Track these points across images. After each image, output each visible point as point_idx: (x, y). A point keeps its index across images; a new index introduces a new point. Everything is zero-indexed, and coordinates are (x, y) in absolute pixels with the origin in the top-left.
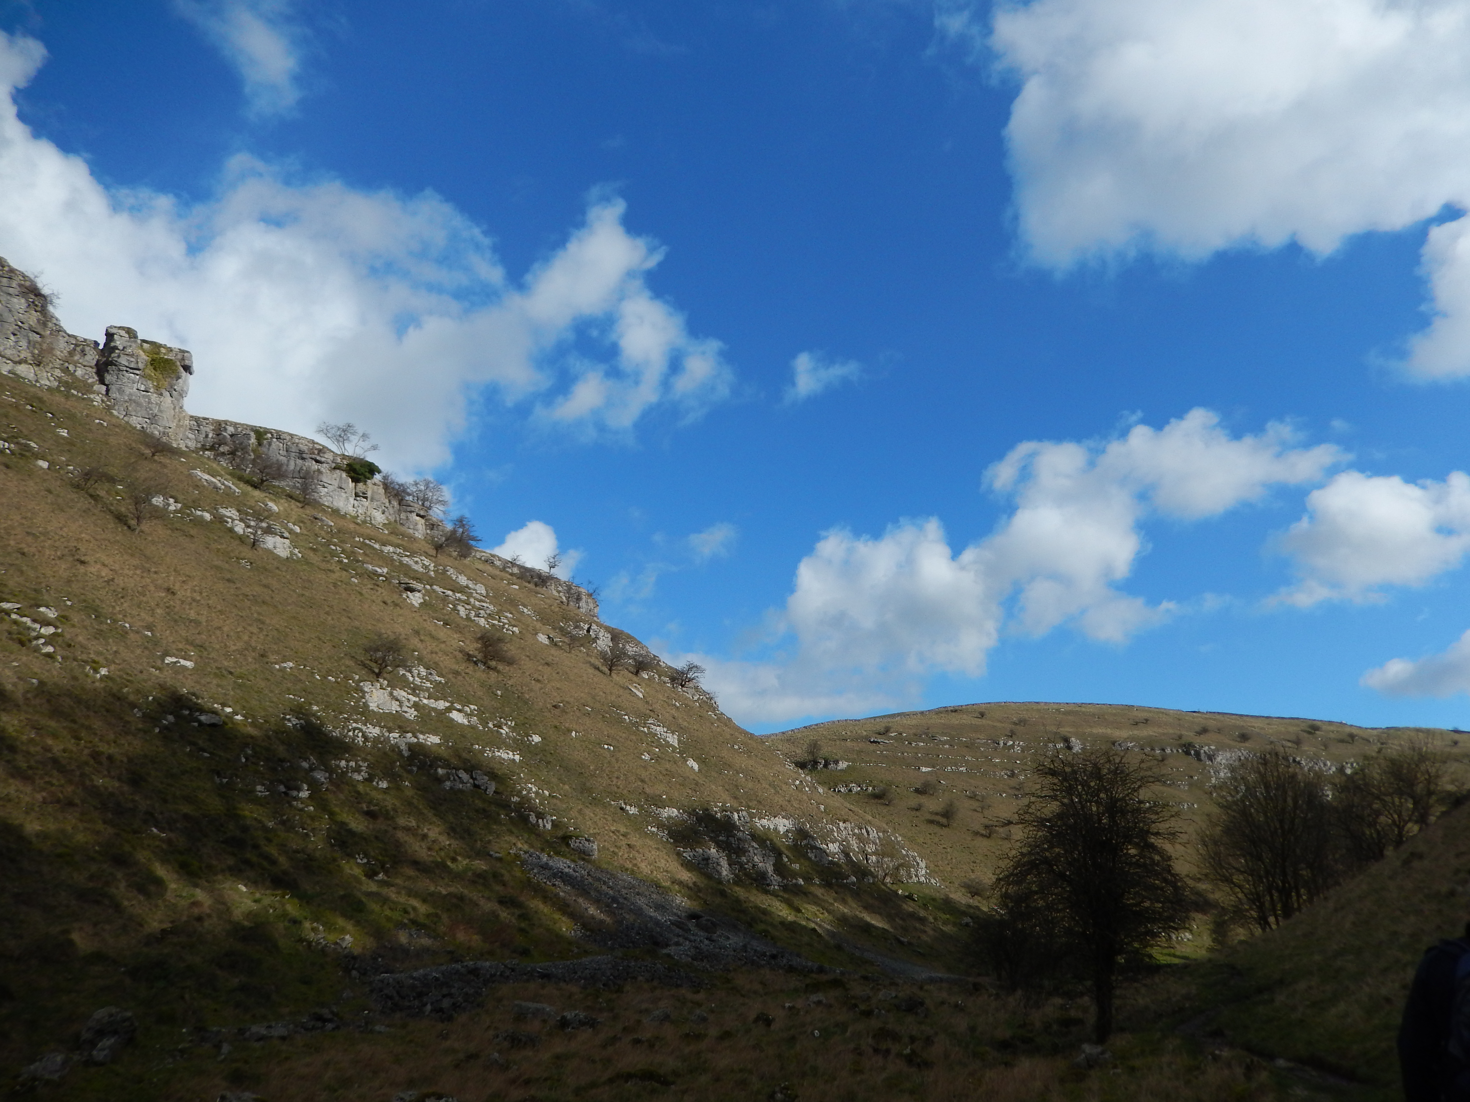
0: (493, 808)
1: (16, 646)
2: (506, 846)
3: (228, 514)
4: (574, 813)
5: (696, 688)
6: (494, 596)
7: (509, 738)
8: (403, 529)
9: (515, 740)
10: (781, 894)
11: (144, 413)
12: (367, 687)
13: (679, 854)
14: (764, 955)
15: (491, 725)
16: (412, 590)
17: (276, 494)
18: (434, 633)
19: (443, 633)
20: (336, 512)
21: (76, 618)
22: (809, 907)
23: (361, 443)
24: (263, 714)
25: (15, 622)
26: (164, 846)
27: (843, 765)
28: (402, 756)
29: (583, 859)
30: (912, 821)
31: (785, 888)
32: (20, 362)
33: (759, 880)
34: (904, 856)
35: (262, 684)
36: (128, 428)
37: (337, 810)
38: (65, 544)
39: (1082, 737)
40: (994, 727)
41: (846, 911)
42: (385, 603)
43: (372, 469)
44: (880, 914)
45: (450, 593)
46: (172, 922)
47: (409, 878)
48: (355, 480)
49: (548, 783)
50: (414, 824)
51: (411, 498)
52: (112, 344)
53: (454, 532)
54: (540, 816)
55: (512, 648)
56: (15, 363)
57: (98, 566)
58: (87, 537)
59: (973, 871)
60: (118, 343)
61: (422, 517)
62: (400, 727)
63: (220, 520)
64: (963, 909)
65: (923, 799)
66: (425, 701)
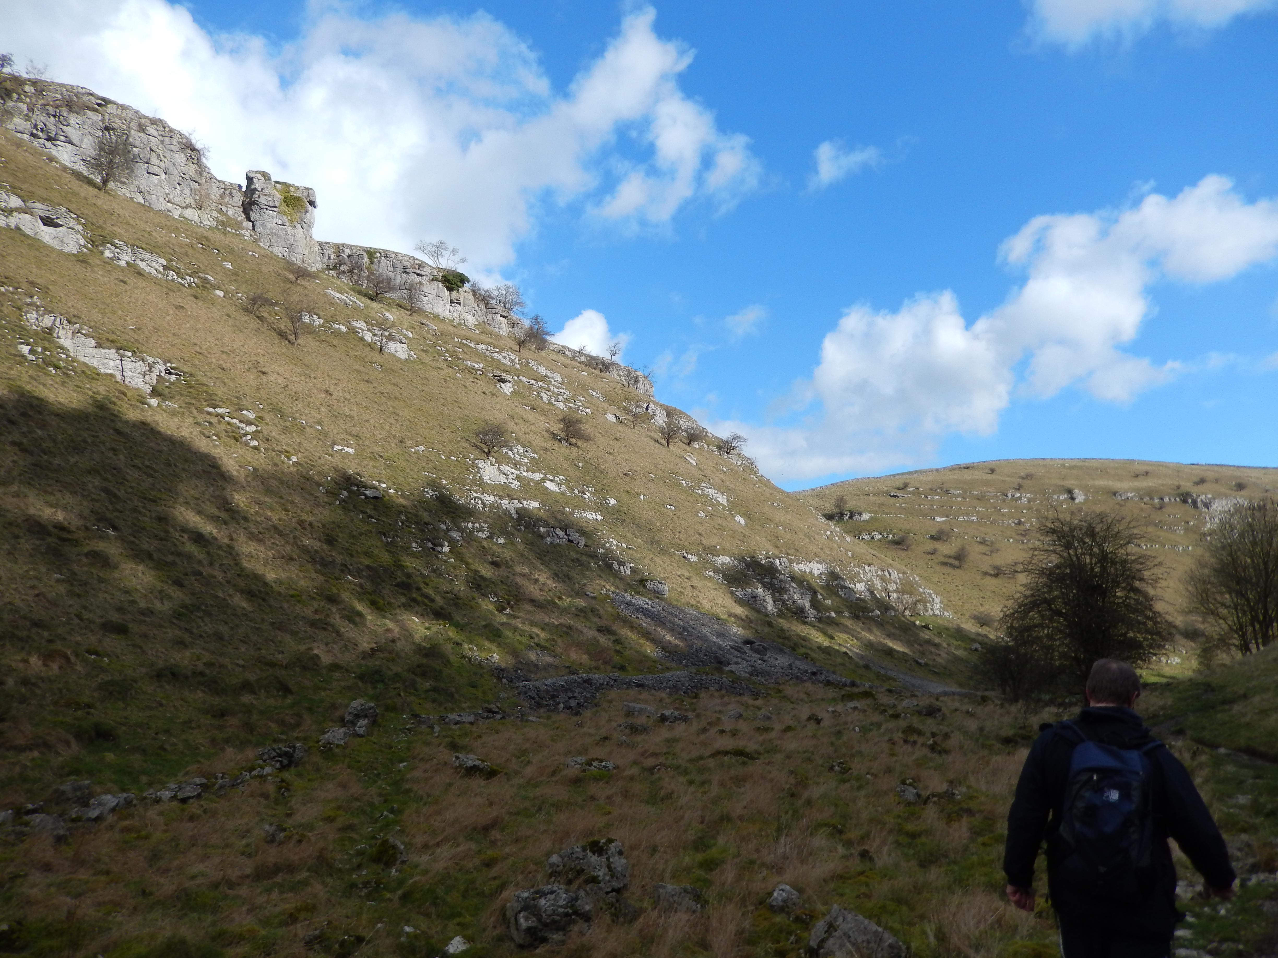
0: (584, 558)
1: (233, 442)
2: (598, 587)
3: (359, 326)
4: (647, 561)
5: (739, 454)
6: (568, 382)
7: (591, 501)
8: (490, 328)
9: (595, 503)
10: (817, 624)
11: (283, 243)
12: (480, 463)
13: (732, 593)
14: (806, 672)
15: (576, 491)
16: (504, 381)
17: (389, 304)
18: (525, 417)
19: (531, 416)
20: (436, 317)
21: (268, 417)
22: (841, 635)
23: (452, 257)
24: (408, 488)
25: (229, 423)
26: (358, 589)
27: (866, 516)
28: (513, 518)
29: (658, 598)
30: (927, 564)
31: (820, 620)
32: (186, 208)
33: (799, 614)
34: (921, 594)
35: (405, 464)
36: (273, 257)
37: (470, 561)
38: (249, 359)
39: (1086, 490)
40: (1003, 481)
41: (872, 638)
42: (484, 393)
43: (462, 279)
44: (901, 641)
45: (533, 382)
46: (376, 643)
47: (529, 612)
48: (450, 289)
49: (625, 537)
50: (527, 571)
51: (494, 302)
52: (253, 187)
53: (531, 328)
54: (621, 563)
55: (587, 426)
56: (183, 208)
57: (275, 375)
58: (262, 352)
59: (982, 605)
60: (257, 185)
61: (505, 317)
62: (508, 495)
63: (353, 331)
64: (973, 636)
65: (937, 545)
66: (525, 474)
